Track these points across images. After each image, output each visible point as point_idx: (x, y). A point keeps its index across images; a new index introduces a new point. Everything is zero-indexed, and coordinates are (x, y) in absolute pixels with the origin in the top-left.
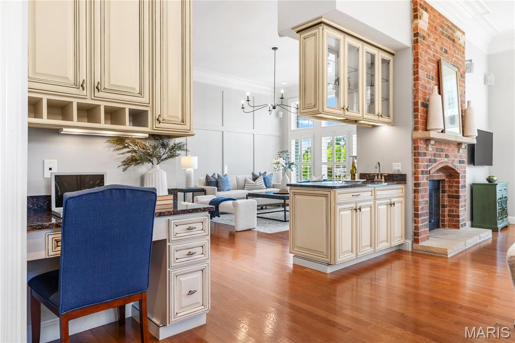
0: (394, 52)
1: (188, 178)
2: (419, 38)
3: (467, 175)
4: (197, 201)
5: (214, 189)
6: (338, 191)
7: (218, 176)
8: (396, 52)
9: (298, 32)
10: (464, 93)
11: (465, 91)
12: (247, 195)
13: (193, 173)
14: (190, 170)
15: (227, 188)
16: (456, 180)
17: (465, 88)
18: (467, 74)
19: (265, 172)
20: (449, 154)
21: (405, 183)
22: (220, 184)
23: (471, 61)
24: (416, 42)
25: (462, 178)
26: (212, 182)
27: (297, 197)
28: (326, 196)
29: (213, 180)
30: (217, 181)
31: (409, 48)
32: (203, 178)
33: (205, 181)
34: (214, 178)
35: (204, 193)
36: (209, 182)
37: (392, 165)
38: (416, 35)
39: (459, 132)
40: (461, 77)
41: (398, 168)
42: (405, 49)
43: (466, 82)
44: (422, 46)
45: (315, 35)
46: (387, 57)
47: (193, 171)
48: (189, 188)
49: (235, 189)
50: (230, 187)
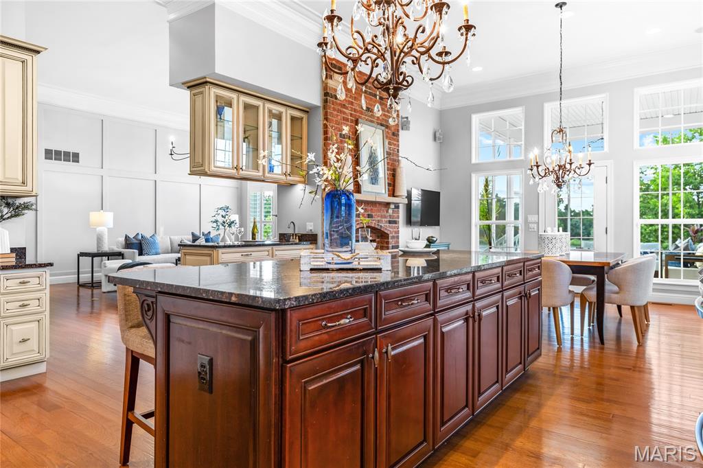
0: (307, 110)
1: (99, 240)
2: (329, 98)
3: (401, 235)
4: (105, 267)
5: (134, 252)
6: (221, 251)
7: (142, 237)
8: (310, 109)
9: (188, 87)
10: (398, 152)
11: (398, 150)
12: (176, 260)
13: (106, 233)
14: (103, 230)
15: (154, 251)
16: (386, 240)
17: (398, 146)
18: (402, 133)
19: (209, 232)
20: (373, 214)
21: (316, 243)
22: (144, 247)
23: (407, 118)
24: (326, 101)
25: (393, 237)
26: (133, 244)
27: (188, 257)
28: (210, 255)
29: (135, 241)
30: (140, 244)
31: (319, 107)
32: (122, 239)
33: (124, 243)
34: (136, 239)
35: (121, 257)
36: (129, 244)
37: (306, 225)
38: (326, 94)
39: (384, 192)
40: (392, 135)
41: (311, 228)
42: (316, 107)
43: (400, 140)
44: (332, 106)
45: (202, 93)
46: (297, 114)
47: (106, 230)
48: (100, 252)
49: (168, 253)
50: (160, 251)
